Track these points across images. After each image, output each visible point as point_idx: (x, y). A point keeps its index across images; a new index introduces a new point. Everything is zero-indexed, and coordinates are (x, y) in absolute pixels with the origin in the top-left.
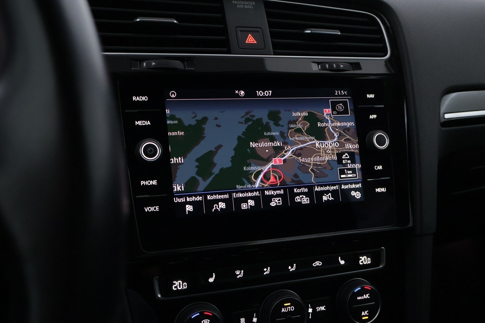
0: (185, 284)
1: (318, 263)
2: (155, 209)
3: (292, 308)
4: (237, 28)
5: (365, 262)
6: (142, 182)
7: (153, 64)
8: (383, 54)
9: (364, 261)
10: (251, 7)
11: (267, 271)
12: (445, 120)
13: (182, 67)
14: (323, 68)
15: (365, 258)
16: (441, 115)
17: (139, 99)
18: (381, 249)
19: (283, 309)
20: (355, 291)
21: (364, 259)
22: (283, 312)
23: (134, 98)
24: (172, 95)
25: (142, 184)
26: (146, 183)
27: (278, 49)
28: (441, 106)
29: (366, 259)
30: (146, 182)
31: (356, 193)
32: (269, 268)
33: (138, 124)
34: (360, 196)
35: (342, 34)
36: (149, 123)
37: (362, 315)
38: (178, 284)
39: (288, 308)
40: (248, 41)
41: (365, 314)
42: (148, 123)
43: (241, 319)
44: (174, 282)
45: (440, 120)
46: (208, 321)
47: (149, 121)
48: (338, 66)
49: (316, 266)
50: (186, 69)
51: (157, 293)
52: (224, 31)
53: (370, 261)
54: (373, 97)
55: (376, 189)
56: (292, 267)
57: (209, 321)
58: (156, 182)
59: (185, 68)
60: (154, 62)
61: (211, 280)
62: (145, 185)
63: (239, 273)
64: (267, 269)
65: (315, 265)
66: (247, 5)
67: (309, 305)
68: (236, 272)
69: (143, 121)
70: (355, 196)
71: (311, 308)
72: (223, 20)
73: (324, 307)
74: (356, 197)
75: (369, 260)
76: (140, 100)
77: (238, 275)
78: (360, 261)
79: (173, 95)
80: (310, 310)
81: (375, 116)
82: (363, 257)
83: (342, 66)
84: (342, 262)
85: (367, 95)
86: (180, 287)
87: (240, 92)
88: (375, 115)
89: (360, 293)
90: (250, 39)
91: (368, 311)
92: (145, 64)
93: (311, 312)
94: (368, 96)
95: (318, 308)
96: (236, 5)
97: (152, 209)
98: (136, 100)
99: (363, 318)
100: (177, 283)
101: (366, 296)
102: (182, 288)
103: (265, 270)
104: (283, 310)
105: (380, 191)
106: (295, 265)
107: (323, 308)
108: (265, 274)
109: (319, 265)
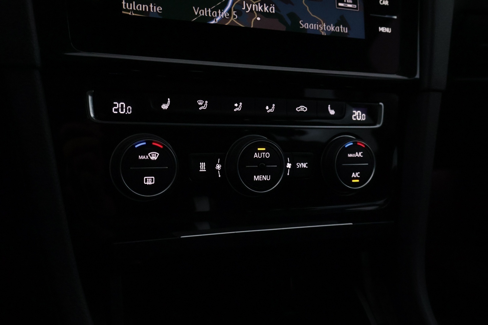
0: (129, 108)
1: (302, 108)
3: (267, 155)
5: (359, 118)
9: (357, 117)
11: (238, 107)
15: (359, 113)
18: (379, 104)
19: (256, 154)
20: (346, 146)
21: (358, 114)
22: (256, 157)
29: (360, 114)
32: (241, 104)
37: (352, 177)
38: (120, 107)
39: (263, 154)
41: (356, 177)
43: (201, 164)
44: (115, 103)
46: (157, 155)
49: (300, 111)
53: (365, 118)
55: (380, 27)
56: (270, 108)
57: (158, 154)
61: (165, 107)
63: (203, 105)
64: (239, 105)
65: (298, 109)
67: (288, 158)
68: (198, 101)
71: (290, 163)
73: (306, 164)
75: (364, 116)
77: (201, 106)
78: (354, 116)
80: (289, 166)
82: (357, 111)
84: (332, 112)
86: (122, 111)
89: (353, 150)
91: (359, 173)
93: (290, 167)
95: (298, 164)
99: (353, 181)
100: (118, 105)
101: (359, 155)
102: (125, 113)
103: (236, 105)
104: (256, 155)
105: (384, 31)
106: (274, 105)
107: (304, 165)
108: (235, 110)
109: (304, 110)
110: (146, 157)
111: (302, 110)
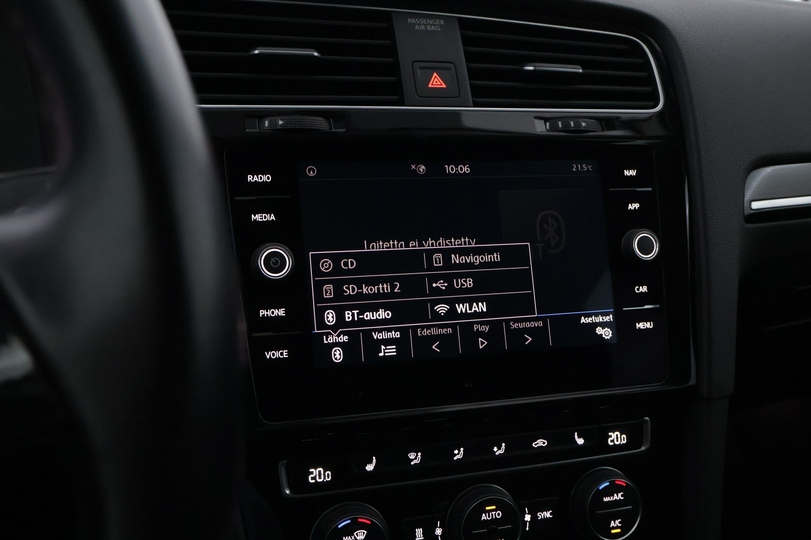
0: (328, 474)
1: (541, 443)
2: (282, 354)
3: (498, 515)
4: (415, 63)
5: (617, 441)
6: (261, 311)
7: (281, 122)
8: (652, 104)
9: (615, 440)
10: (438, 28)
11: (459, 454)
12: (752, 212)
13: (326, 127)
14: (554, 128)
15: (617, 435)
16: (746, 204)
17: (257, 179)
18: (644, 420)
19: (484, 515)
20: (601, 488)
21: (615, 437)
22: (484, 519)
23: (250, 178)
24: (310, 173)
25: (261, 314)
26: (269, 313)
27: (481, 96)
28: (746, 189)
29: (619, 436)
30: (267, 311)
31: (604, 330)
32: (462, 449)
33: (255, 218)
34: (611, 335)
35: (585, 71)
36: (273, 217)
37: (611, 526)
38: (317, 474)
39: (492, 514)
40: (432, 84)
41: (616, 525)
42: (271, 218)
43: (417, 530)
44: (311, 470)
45: (744, 212)
46: (364, 533)
47: (272, 215)
48: (577, 124)
49: (538, 446)
50: (333, 130)
51: (283, 486)
52: (394, 69)
53: (625, 440)
54: (635, 174)
55: (637, 324)
56: (499, 448)
57: (366, 532)
58: (284, 312)
59: (331, 129)
60: (281, 120)
61: (370, 468)
62: (266, 316)
63: (415, 458)
64: (459, 451)
65: (536, 445)
66: (431, 25)
67: (526, 509)
68: (409, 455)
69: (264, 215)
70: (602, 335)
71: (528, 514)
72: (392, 51)
73: (551, 513)
74: (604, 336)
75: (624, 437)
76: (260, 181)
77: (413, 460)
78: (610, 439)
79: (312, 173)
80: (528, 518)
81: (637, 206)
82: (614, 433)
83: (584, 124)
84: (580, 441)
85: (625, 171)
86: (320, 478)
87: (419, 168)
88: (637, 204)
89: (609, 492)
90: (436, 82)
91: (620, 520)
92: (267, 122)
93: (529, 520)
94: (626, 173)
95: (540, 514)
96: (414, 24)
97: (277, 354)
98: (252, 181)
99: (613, 531)
100: (315, 472)
101: (619, 497)
102: (323, 480)
103: (456, 452)
104: (484, 517)
105: (644, 327)
106: (503, 444)
107: (548, 514)
108: (455, 458)
109: (543, 445)
110: (351, 538)
111: (541, 444)
